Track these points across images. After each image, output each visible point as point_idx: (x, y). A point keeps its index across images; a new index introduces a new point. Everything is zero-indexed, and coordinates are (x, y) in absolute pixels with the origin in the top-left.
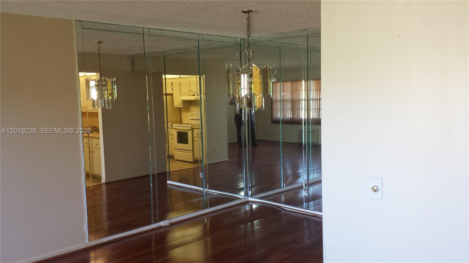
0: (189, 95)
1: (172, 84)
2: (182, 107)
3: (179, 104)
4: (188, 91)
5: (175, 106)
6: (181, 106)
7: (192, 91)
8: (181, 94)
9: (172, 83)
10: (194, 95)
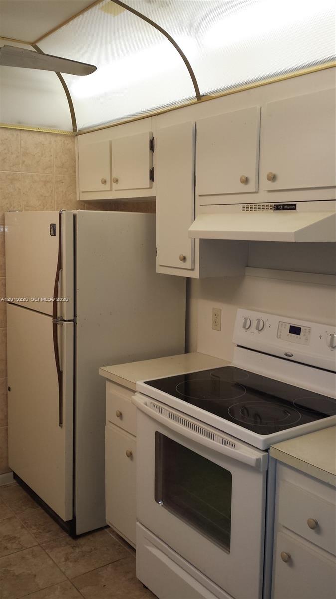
0: (248, 207)
1: (152, 148)
2: (195, 274)
3: (184, 259)
4: (246, 181)
5: (159, 270)
6: (193, 269)
7: (273, 178)
8: (199, 200)
9: (152, 142)
10: (291, 207)
